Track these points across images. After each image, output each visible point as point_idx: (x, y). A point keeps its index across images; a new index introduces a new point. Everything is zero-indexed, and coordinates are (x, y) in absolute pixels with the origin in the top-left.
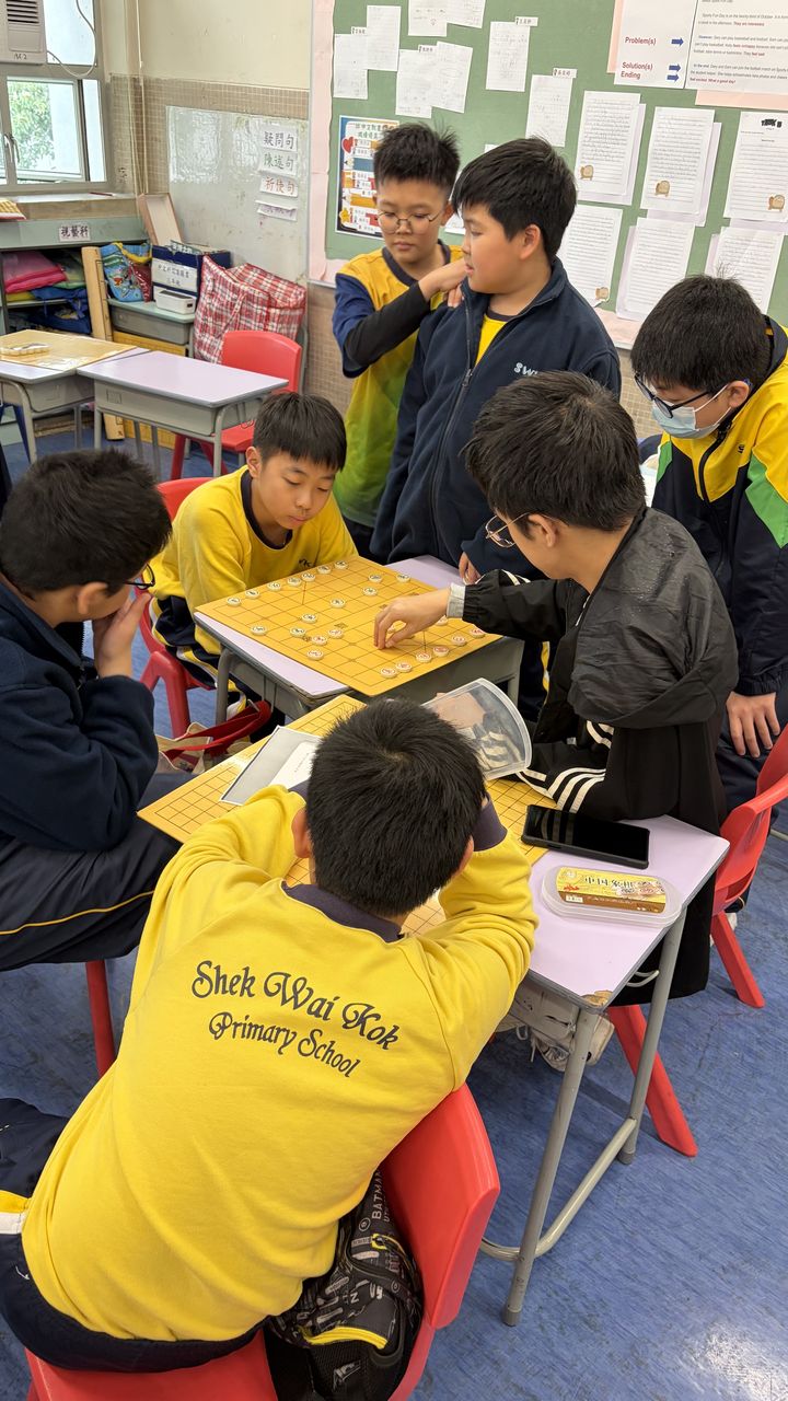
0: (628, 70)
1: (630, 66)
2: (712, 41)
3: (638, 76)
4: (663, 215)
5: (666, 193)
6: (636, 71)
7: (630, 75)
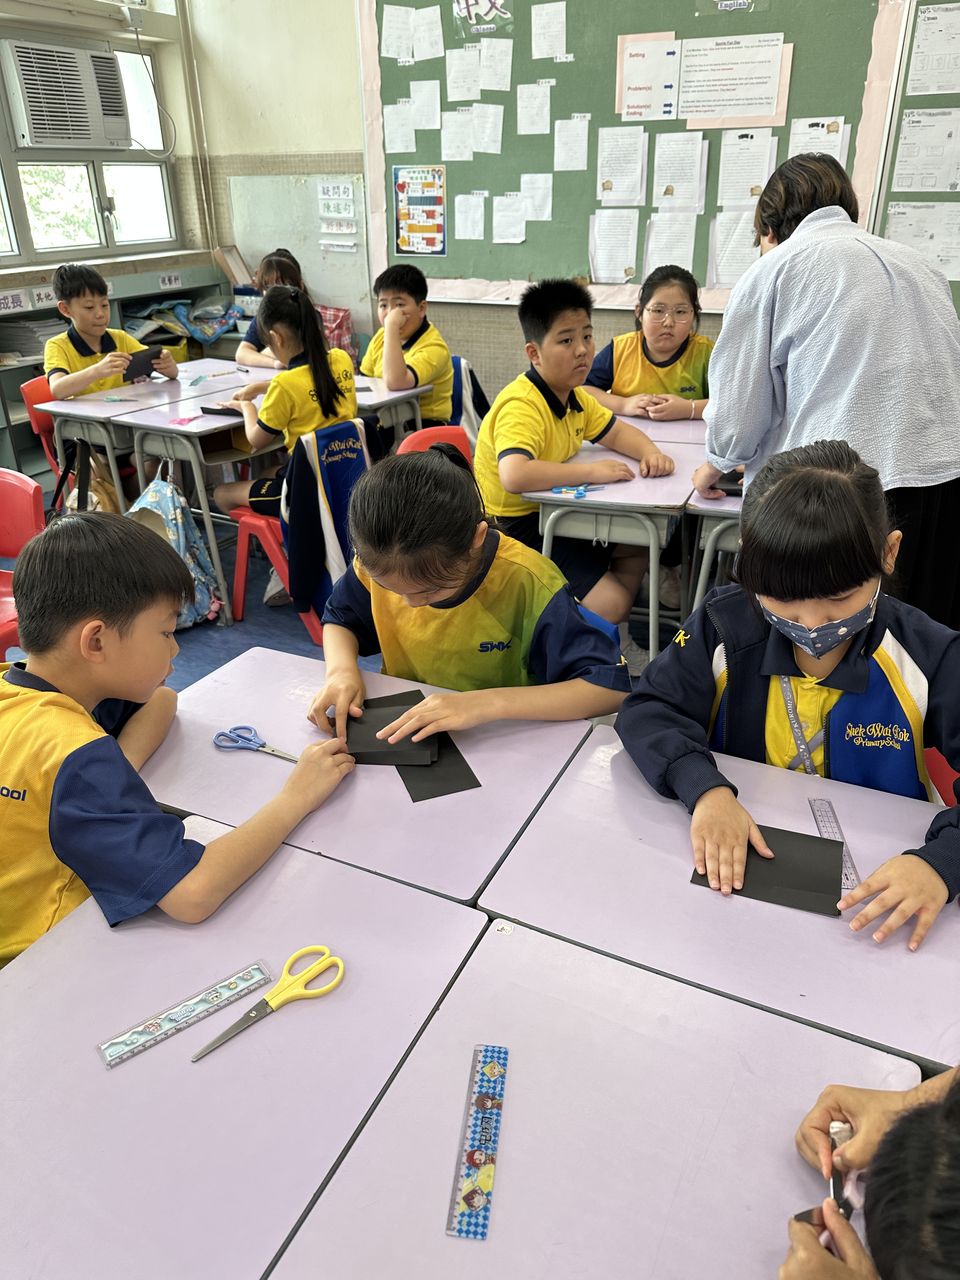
0: (631, 110)
1: (633, 107)
2: (696, 84)
3: (641, 114)
4: (672, 209)
5: (672, 194)
6: (637, 110)
7: (635, 113)
